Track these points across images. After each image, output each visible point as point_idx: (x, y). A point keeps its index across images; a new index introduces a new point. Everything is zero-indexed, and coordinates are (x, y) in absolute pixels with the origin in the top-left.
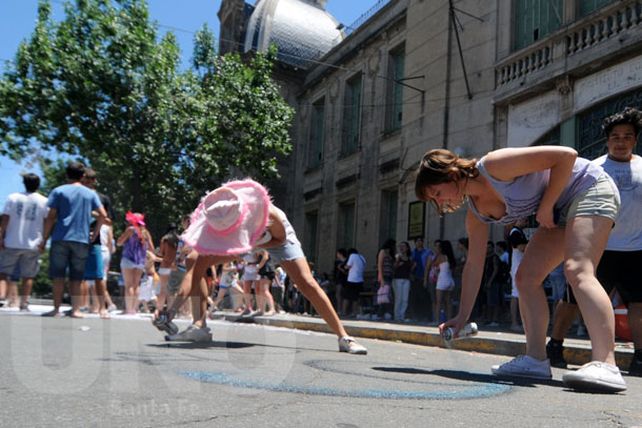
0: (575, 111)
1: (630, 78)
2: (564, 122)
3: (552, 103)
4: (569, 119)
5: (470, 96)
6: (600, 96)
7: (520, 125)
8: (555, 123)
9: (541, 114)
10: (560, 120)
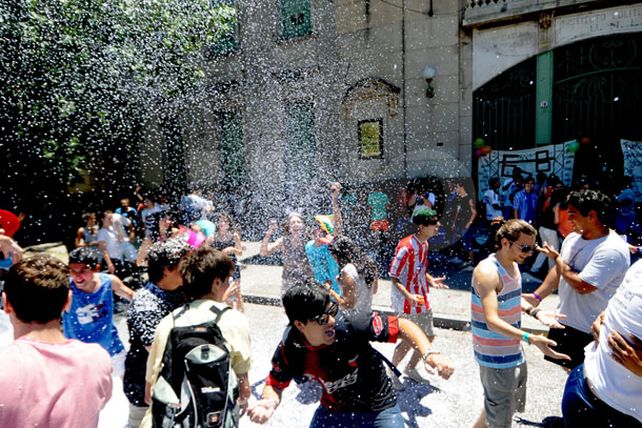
0: (553, 45)
1: (612, 24)
2: (541, 54)
3: (528, 34)
4: (546, 53)
5: (431, 13)
6: (582, 35)
7: (488, 51)
8: (531, 55)
9: (514, 43)
10: (537, 52)
